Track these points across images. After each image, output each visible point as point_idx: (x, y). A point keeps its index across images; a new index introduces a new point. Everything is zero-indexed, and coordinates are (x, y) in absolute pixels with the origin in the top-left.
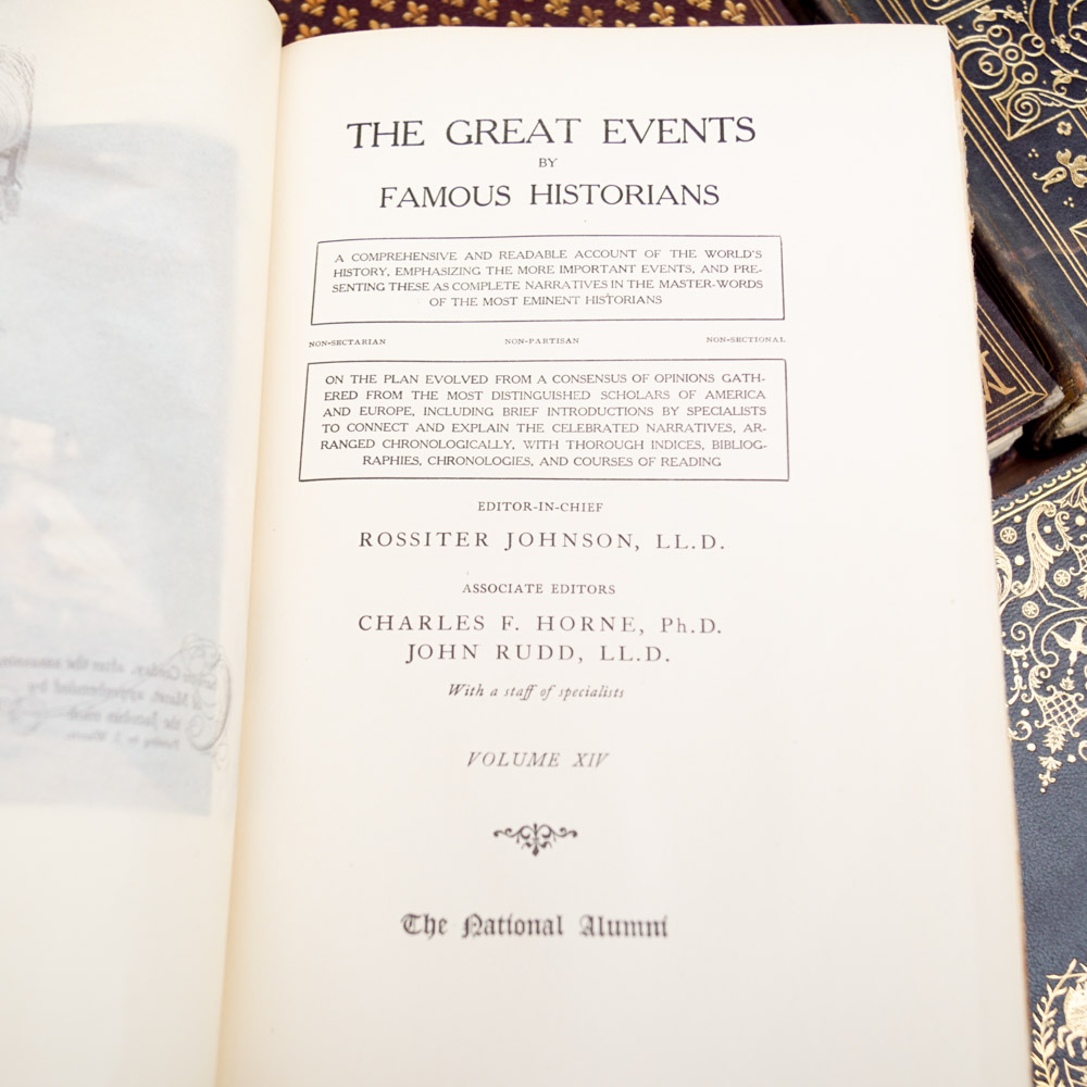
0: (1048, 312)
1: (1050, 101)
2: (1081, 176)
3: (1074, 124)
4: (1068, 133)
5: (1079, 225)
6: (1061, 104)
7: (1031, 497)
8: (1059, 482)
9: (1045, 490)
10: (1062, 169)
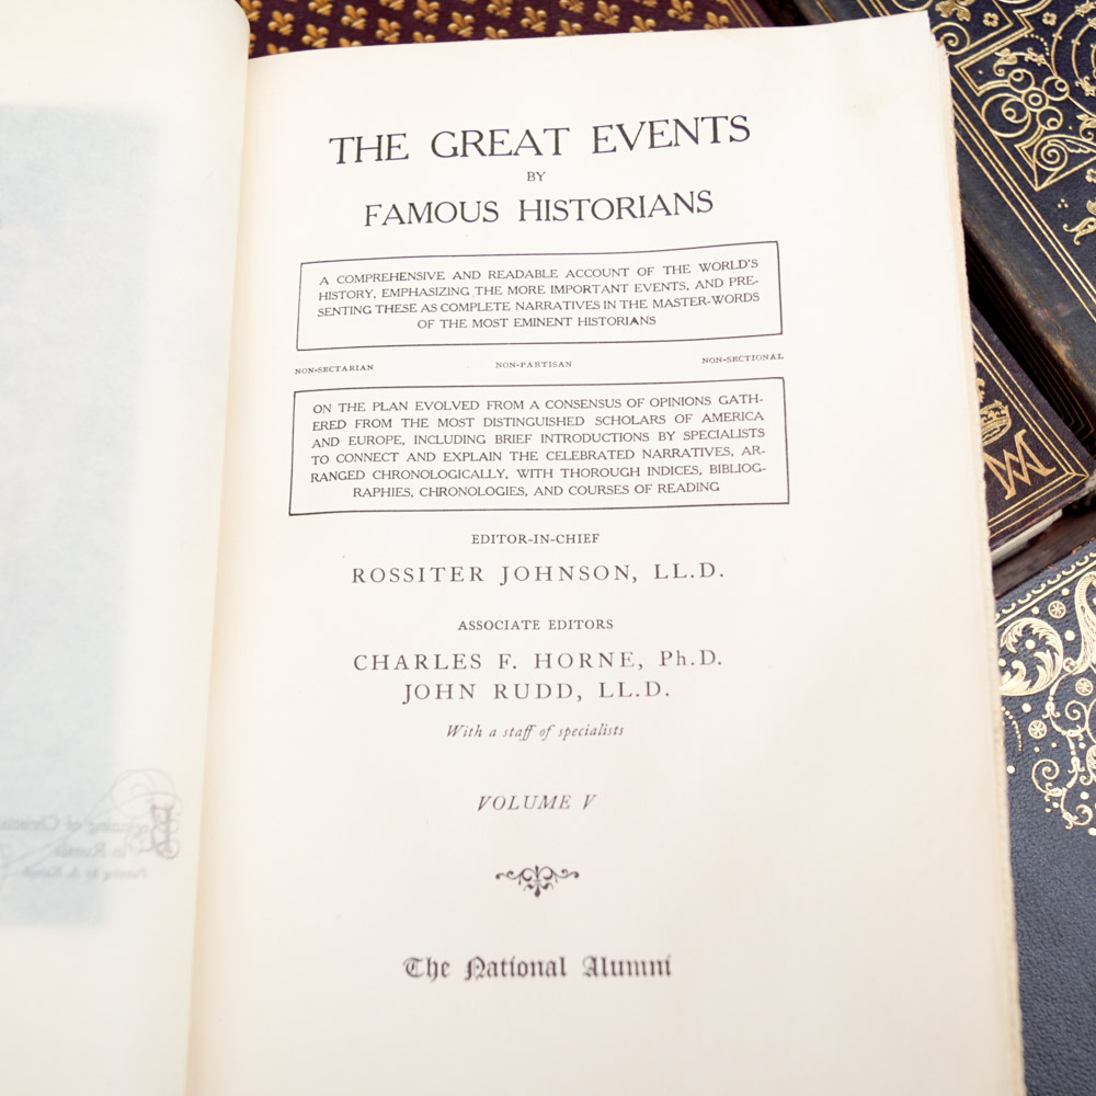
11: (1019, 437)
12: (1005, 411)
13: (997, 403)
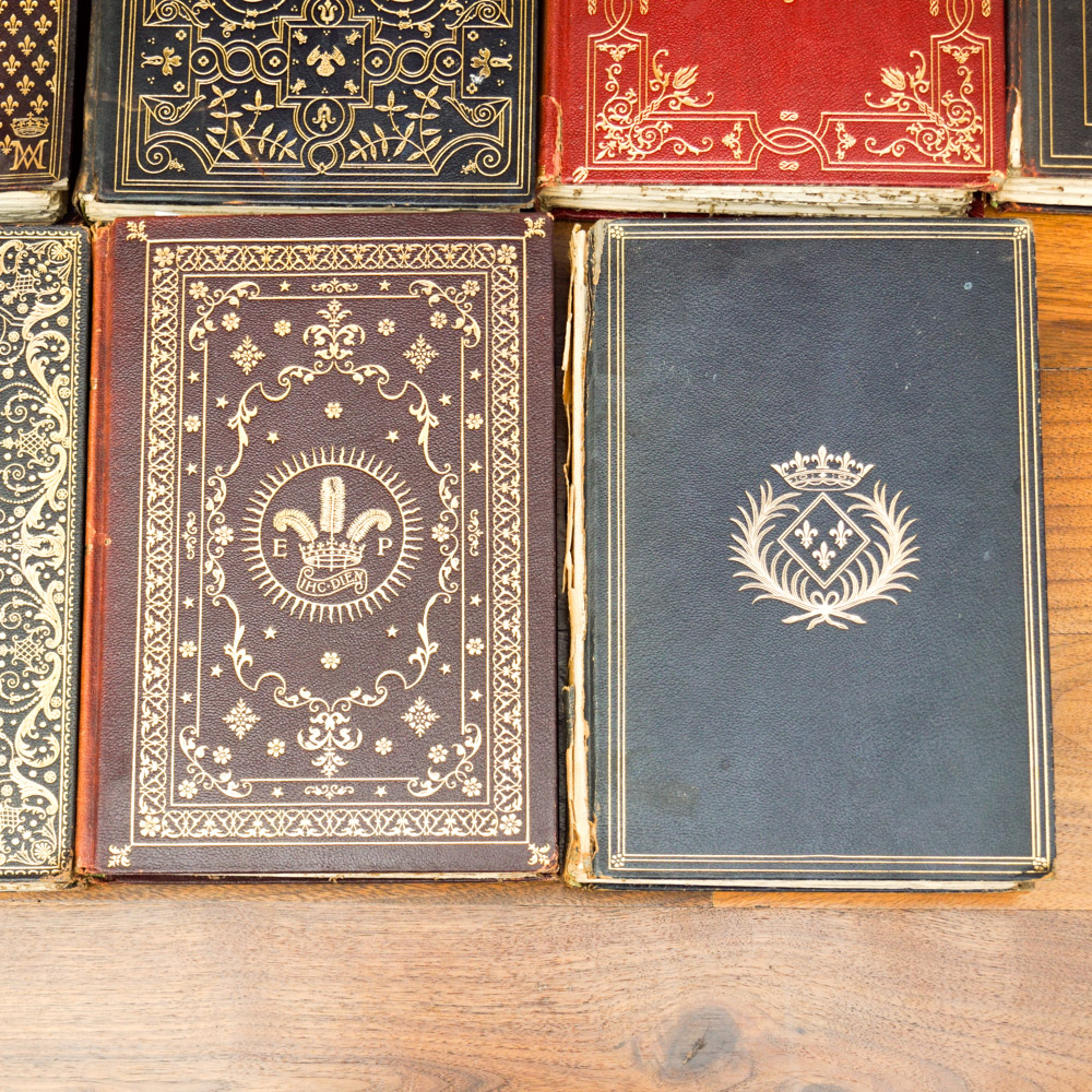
0: (92, 137)
1: (184, 13)
2: (170, 68)
3: (188, 36)
4: (181, 39)
5: (147, 96)
6: (190, 19)
7: (14, 235)
8: (36, 235)
9: (24, 235)
10: (161, 58)
11: (42, 142)
12: (46, 126)
13: (46, 119)
